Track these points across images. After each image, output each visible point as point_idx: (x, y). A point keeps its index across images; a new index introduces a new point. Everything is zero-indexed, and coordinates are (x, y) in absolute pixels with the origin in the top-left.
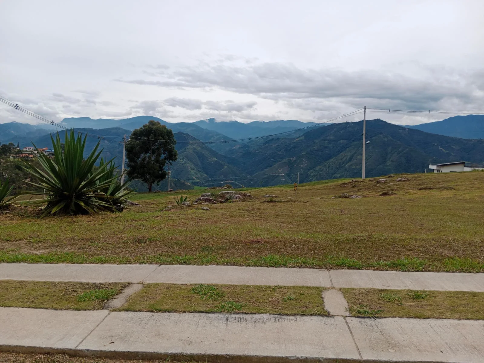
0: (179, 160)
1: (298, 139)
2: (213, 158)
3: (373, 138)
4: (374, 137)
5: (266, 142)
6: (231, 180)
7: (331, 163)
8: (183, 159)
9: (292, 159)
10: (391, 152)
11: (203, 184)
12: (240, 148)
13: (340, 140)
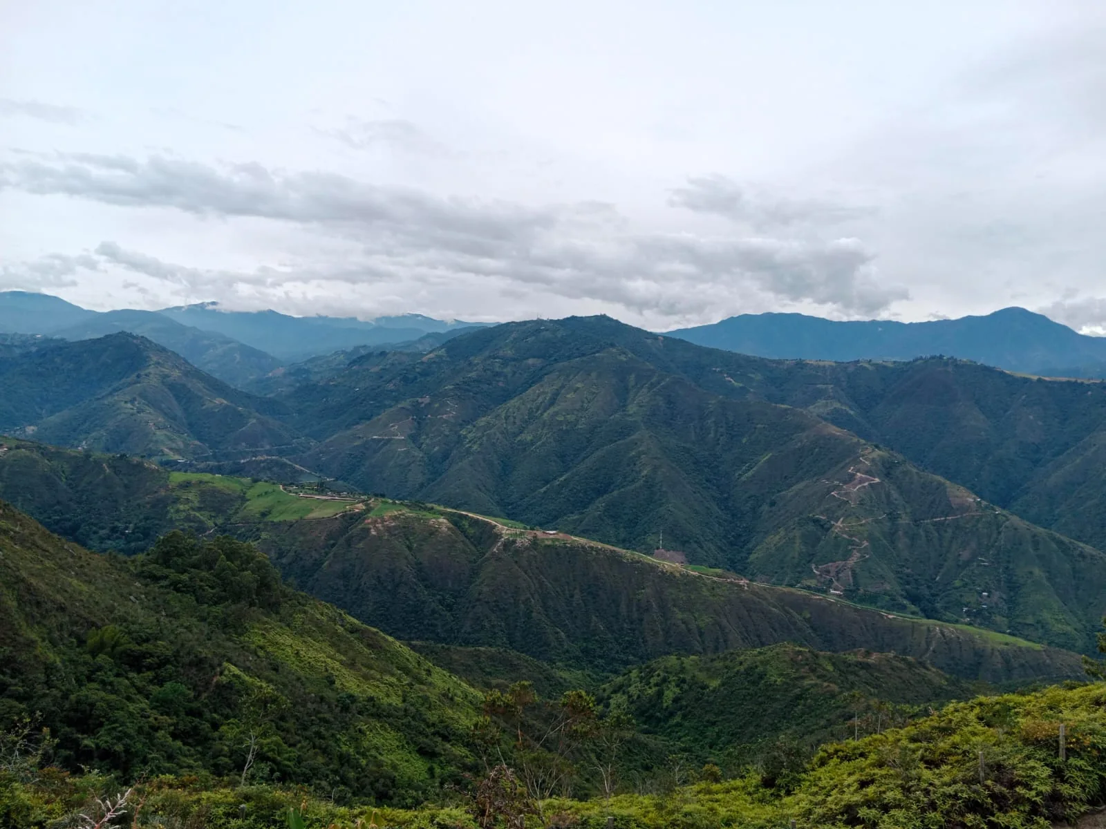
0: (123, 404)
1: (431, 355)
2: (218, 399)
5: (354, 362)
6: (268, 453)
7: (511, 410)
8: (132, 401)
9: (420, 400)
10: (636, 384)
11: (191, 465)
12: (285, 375)
13: (527, 358)
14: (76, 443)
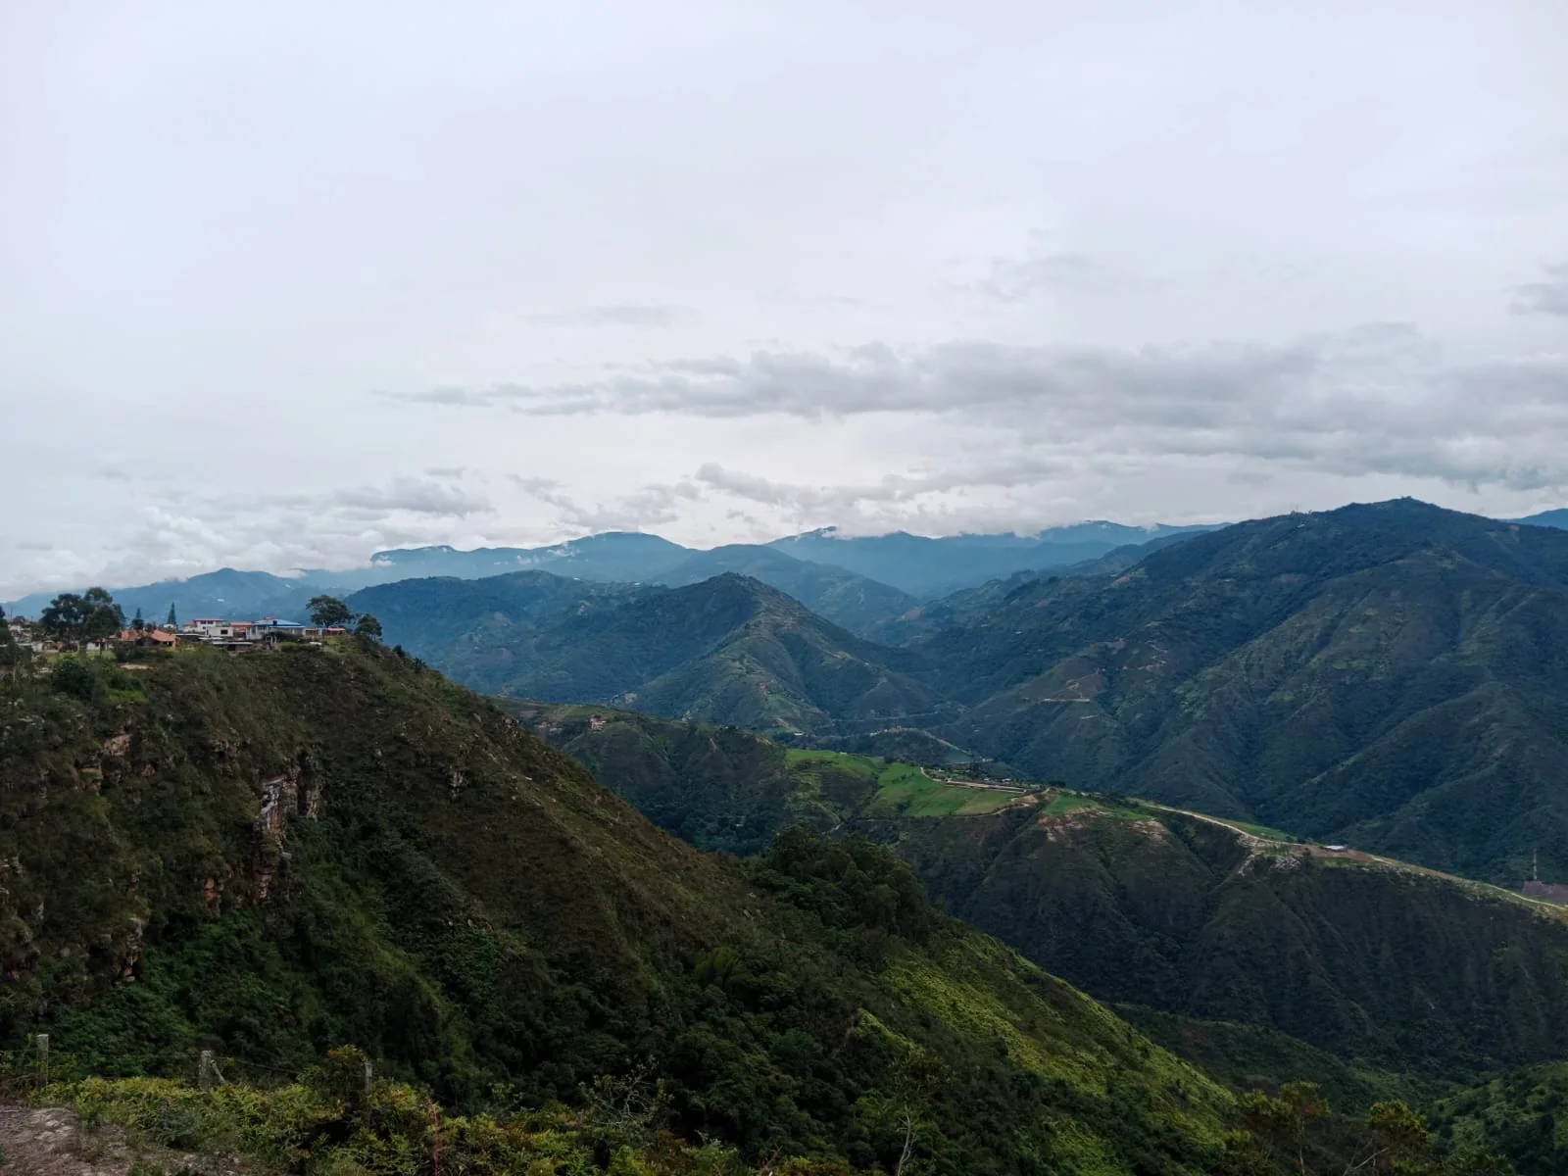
0: (730, 662)
1: (1123, 579)
2: (841, 653)
3: (1400, 562)
4: (1400, 558)
5: (1012, 595)
6: (904, 723)
7: (1254, 655)
8: (741, 659)
9: (1110, 645)
10: (1474, 606)
11: (810, 740)
12: (925, 616)
13: (1278, 574)
14: (679, 713)
